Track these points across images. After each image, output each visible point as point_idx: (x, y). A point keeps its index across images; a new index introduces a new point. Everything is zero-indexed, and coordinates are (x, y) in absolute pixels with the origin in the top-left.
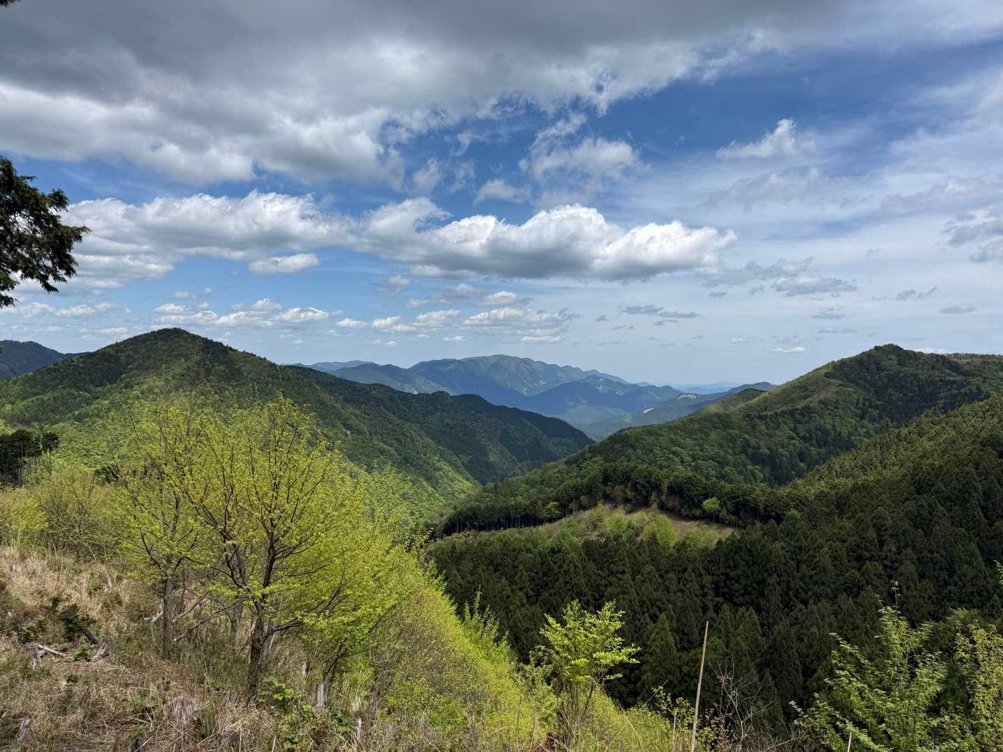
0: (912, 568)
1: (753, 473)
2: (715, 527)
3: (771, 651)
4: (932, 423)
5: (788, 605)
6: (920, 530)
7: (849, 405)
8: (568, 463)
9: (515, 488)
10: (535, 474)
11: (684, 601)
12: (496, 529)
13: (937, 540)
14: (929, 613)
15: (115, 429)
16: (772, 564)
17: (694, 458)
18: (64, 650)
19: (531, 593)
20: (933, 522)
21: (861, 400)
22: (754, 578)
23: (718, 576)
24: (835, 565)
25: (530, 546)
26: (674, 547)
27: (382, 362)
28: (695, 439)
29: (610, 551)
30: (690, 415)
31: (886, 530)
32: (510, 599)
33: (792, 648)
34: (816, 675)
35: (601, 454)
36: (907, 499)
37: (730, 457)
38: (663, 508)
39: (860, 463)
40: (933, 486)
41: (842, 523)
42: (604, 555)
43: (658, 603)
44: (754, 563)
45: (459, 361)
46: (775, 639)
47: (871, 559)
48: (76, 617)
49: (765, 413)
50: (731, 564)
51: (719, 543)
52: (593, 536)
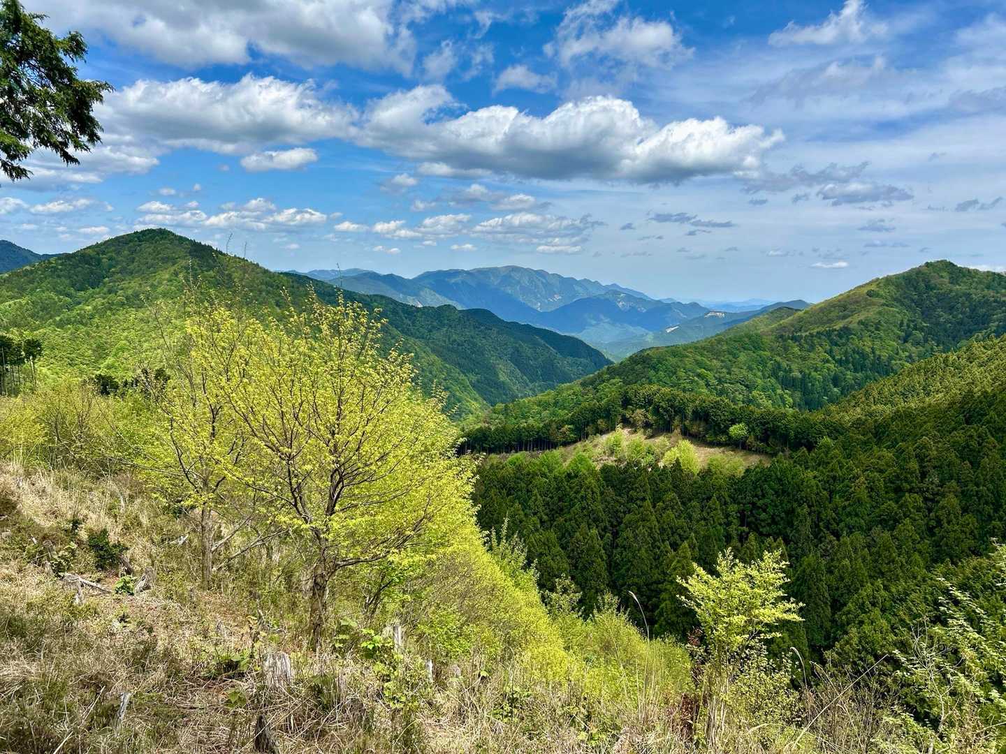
0: (955, 501)
1: (782, 397)
2: (741, 454)
3: (799, 583)
4: (984, 347)
5: (818, 537)
6: (967, 462)
7: (891, 327)
8: (583, 385)
9: (526, 410)
10: (548, 396)
11: (708, 530)
12: (507, 452)
13: (984, 473)
14: (969, 548)
15: (100, 337)
16: (803, 494)
17: (720, 381)
18: (99, 581)
19: (545, 517)
20: (981, 454)
21: (905, 322)
22: (782, 508)
23: (744, 505)
24: (870, 497)
25: (545, 470)
26: (698, 474)
27: (384, 271)
28: (722, 361)
29: (631, 478)
30: (718, 335)
31: (929, 461)
32: (524, 523)
33: (821, 580)
34: (845, 609)
35: (619, 375)
36: (954, 429)
37: (759, 381)
38: (686, 434)
39: (901, 389)
40: (986, 415)
41: (880, 453)
42: (623, 481)
43: (680, 531)
44: (784, 492)
45: (468, 273)
46: (804, 571)
47: (910, 491)
48: (107, 543)
49: (799, 334)
50: (760, 493)
51: (748, 471)
52: (611, 461)
